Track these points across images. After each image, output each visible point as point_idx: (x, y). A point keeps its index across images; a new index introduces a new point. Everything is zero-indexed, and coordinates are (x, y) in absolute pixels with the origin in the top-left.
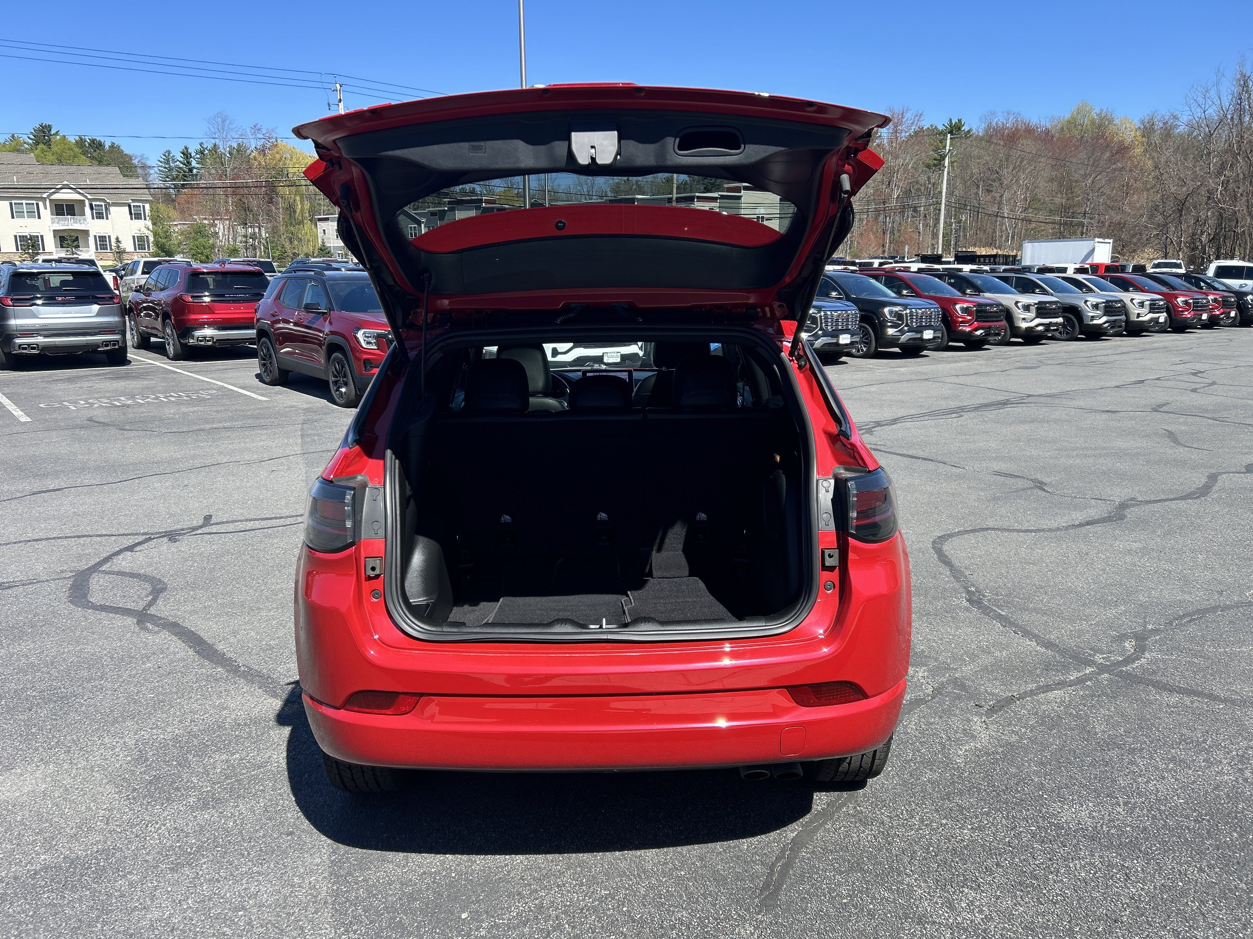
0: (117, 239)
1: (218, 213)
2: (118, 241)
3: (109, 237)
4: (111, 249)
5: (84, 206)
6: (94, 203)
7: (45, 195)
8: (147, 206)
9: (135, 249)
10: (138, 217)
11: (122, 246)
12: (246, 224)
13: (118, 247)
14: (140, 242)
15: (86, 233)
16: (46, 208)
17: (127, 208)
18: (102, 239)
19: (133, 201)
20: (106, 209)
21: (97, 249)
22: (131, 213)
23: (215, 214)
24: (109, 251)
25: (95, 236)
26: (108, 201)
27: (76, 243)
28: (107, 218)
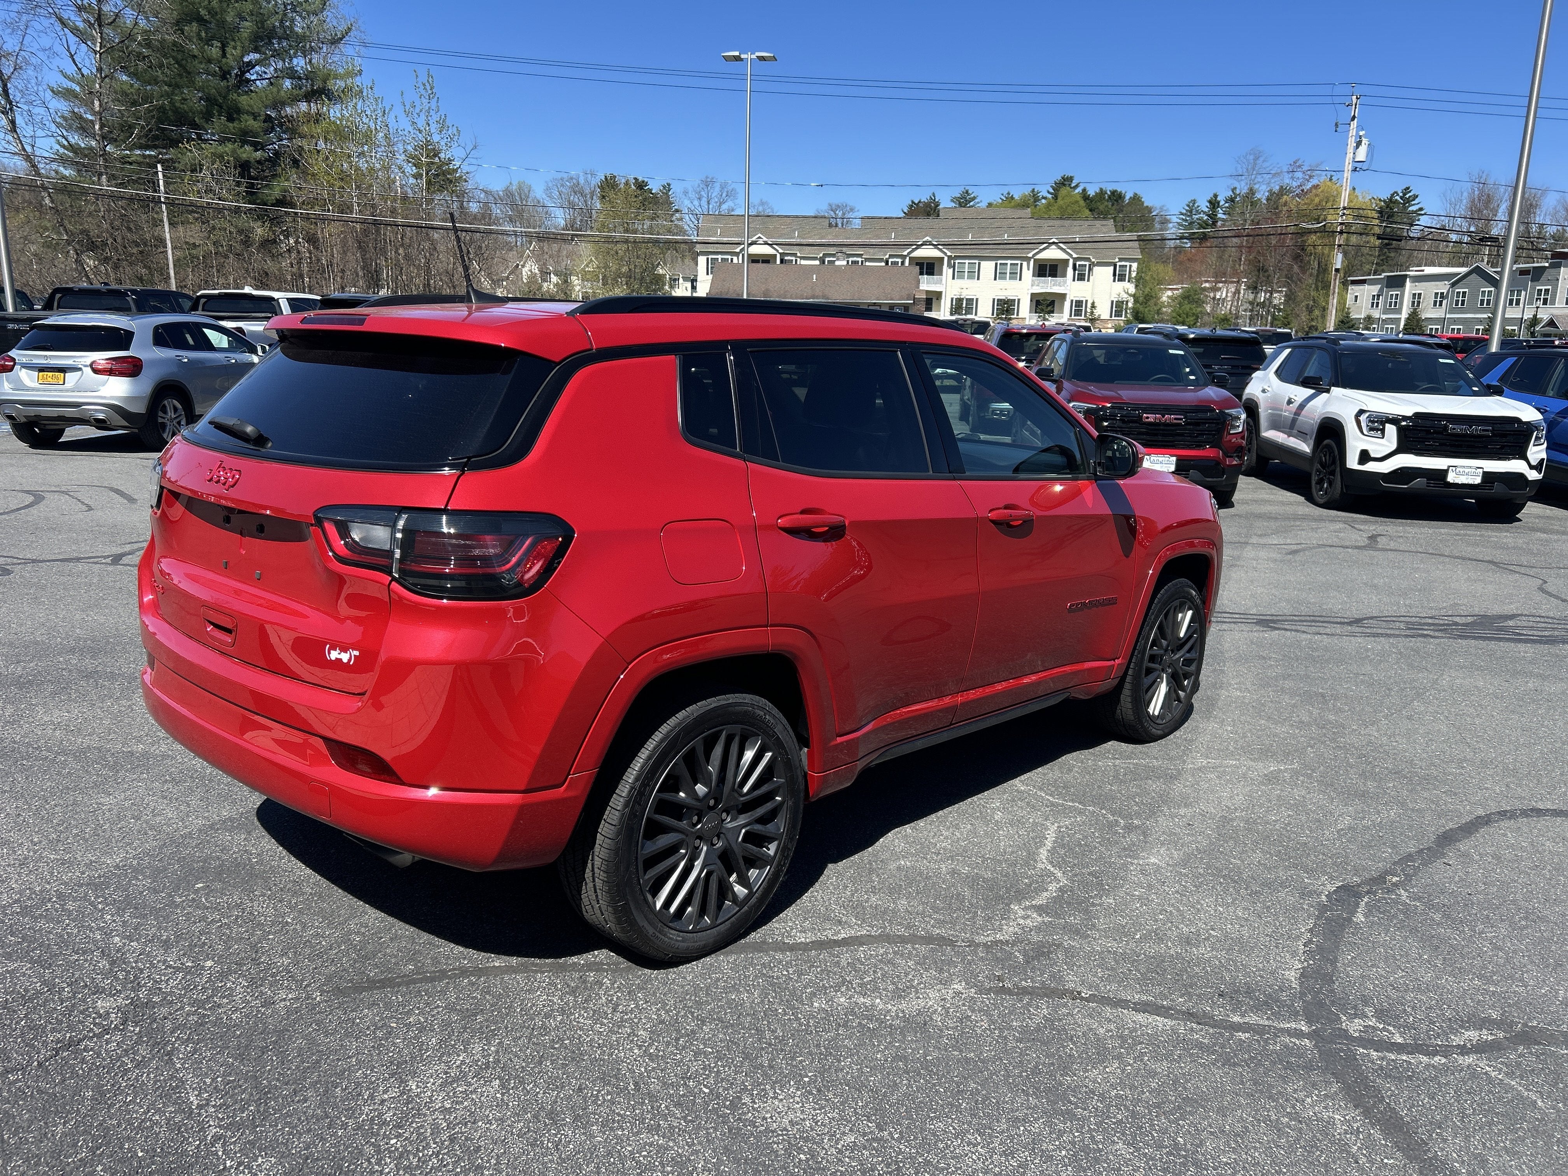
0: (1093, 303)
1: (1224, 274)
2: (1093, 306)
3: (1087, 301)
4: (1085, 316)
5: (1067, 266)
6: (1078, 263)
7: (1030, 255)
8: (1135, 265)
9: (1111, 316)
10: (1122, 278)
11: (1097, 312)
12: (1256, 288)
13: (1092, 313)
14: (1118, 307)
15: (1063, 296)
16: (1028, 269)
17: (1112, 268)
18: (1079, 303)
19: (1121, 260)
20: (1090, 270)
21: (1071, 316)
22: (1114, 275)
23: (1220, 276)
24: (1083, 317)
25: (1072, 301)
26: (1093, 260)
27: (1049, 308)
28: (1088, 280)
